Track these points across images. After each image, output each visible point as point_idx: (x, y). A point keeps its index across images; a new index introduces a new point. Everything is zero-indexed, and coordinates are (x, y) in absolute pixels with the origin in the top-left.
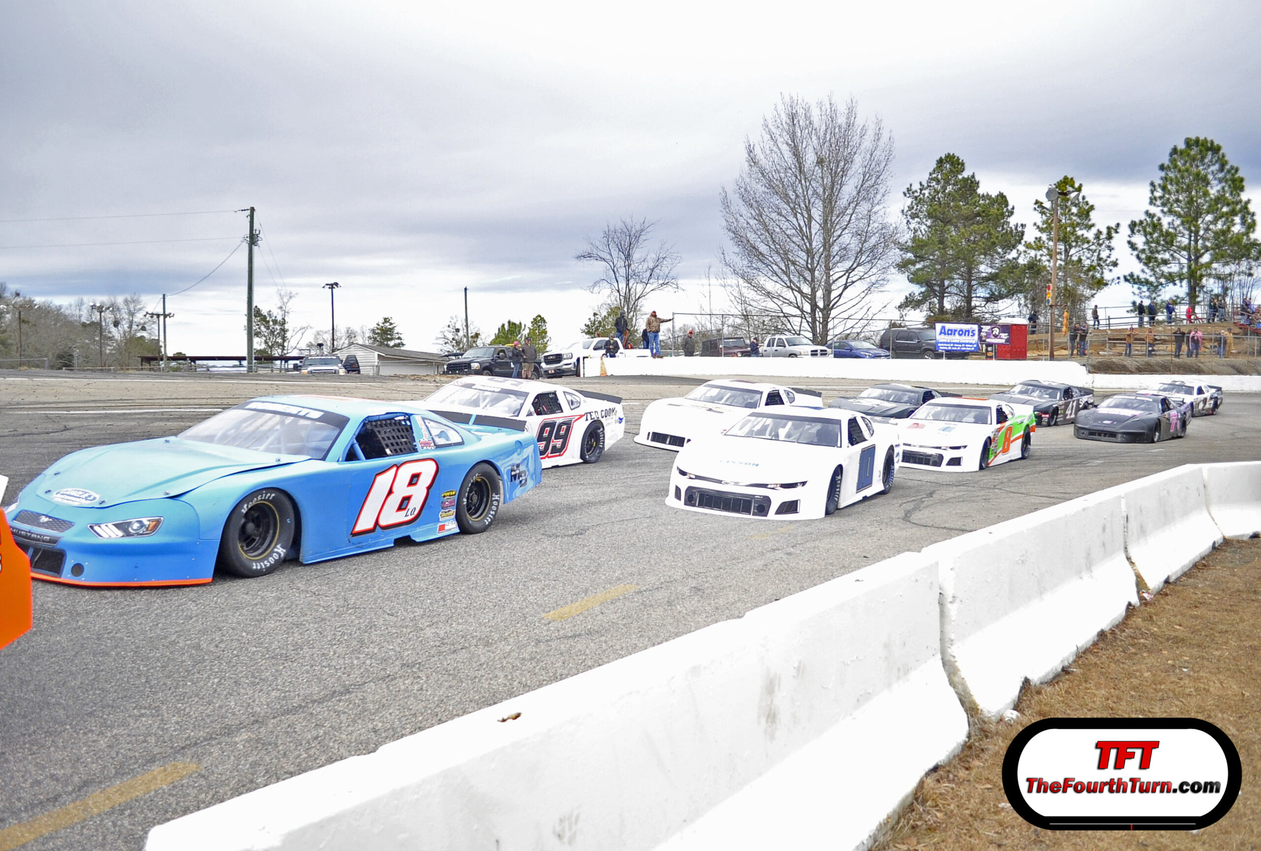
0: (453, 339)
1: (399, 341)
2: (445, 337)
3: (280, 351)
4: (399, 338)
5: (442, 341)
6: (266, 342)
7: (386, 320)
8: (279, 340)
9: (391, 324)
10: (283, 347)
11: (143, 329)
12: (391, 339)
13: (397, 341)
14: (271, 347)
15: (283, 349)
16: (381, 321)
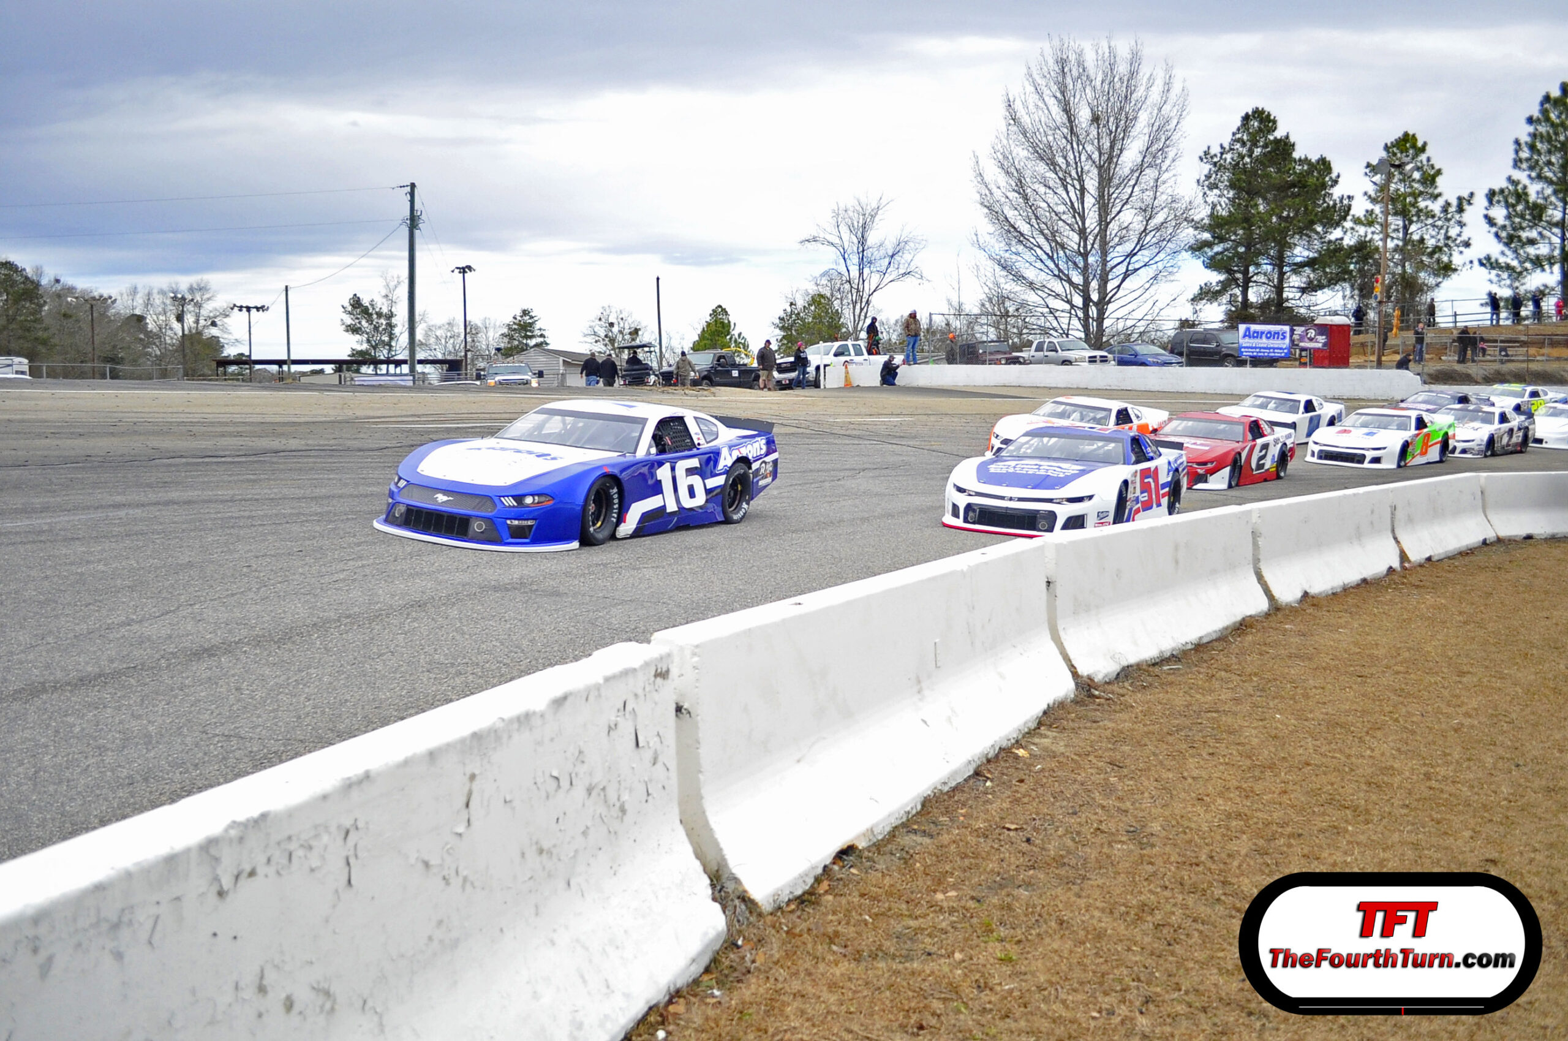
0: (606, 336)
1: (542, 340)
2: (595, 334)
3: (385, 352)
4: (542, 336)
5: (591, 339)
6: (368, 341)
7: (525, 313)
8: (386, 338)
9: (532, 317)
10: (391, 346)
11: (214, 324)
12: (531, 337)
13: (540, 340)
14: (375, 348)
15: (390, 350)
16: (519, 313)
